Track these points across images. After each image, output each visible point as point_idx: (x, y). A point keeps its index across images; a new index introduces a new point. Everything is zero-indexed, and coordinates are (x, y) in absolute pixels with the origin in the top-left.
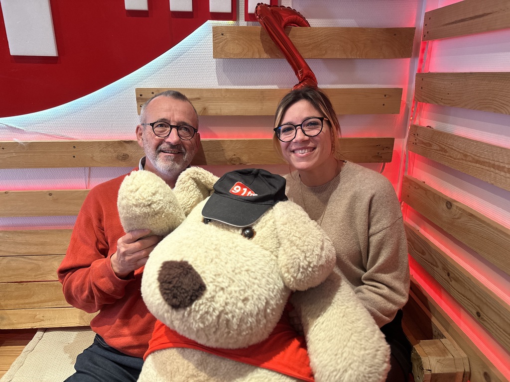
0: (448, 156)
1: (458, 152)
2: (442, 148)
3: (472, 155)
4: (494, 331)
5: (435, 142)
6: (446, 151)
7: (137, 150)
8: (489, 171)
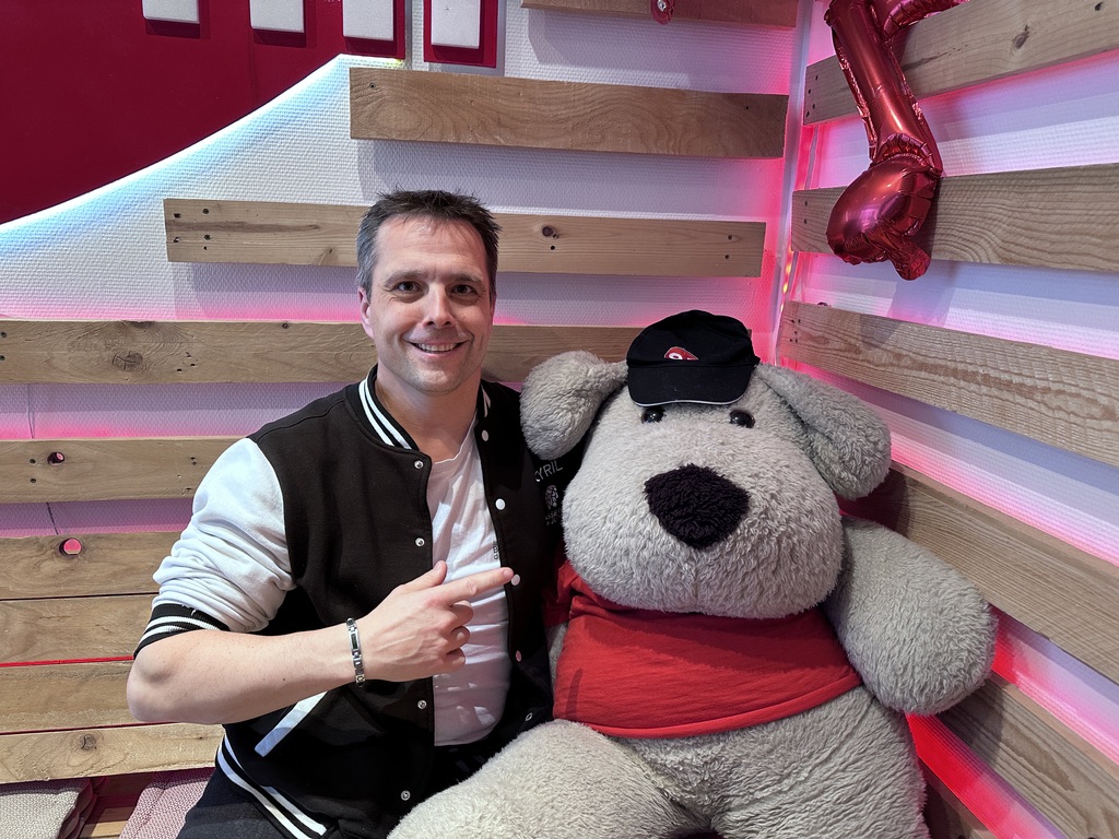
0: (862, 361)
1: (883, 349)
2: (850, 344)
3: (912, 354)
5: (835, 333)
6: (858, 351)
7: (162, 344)
8: (947, 384)
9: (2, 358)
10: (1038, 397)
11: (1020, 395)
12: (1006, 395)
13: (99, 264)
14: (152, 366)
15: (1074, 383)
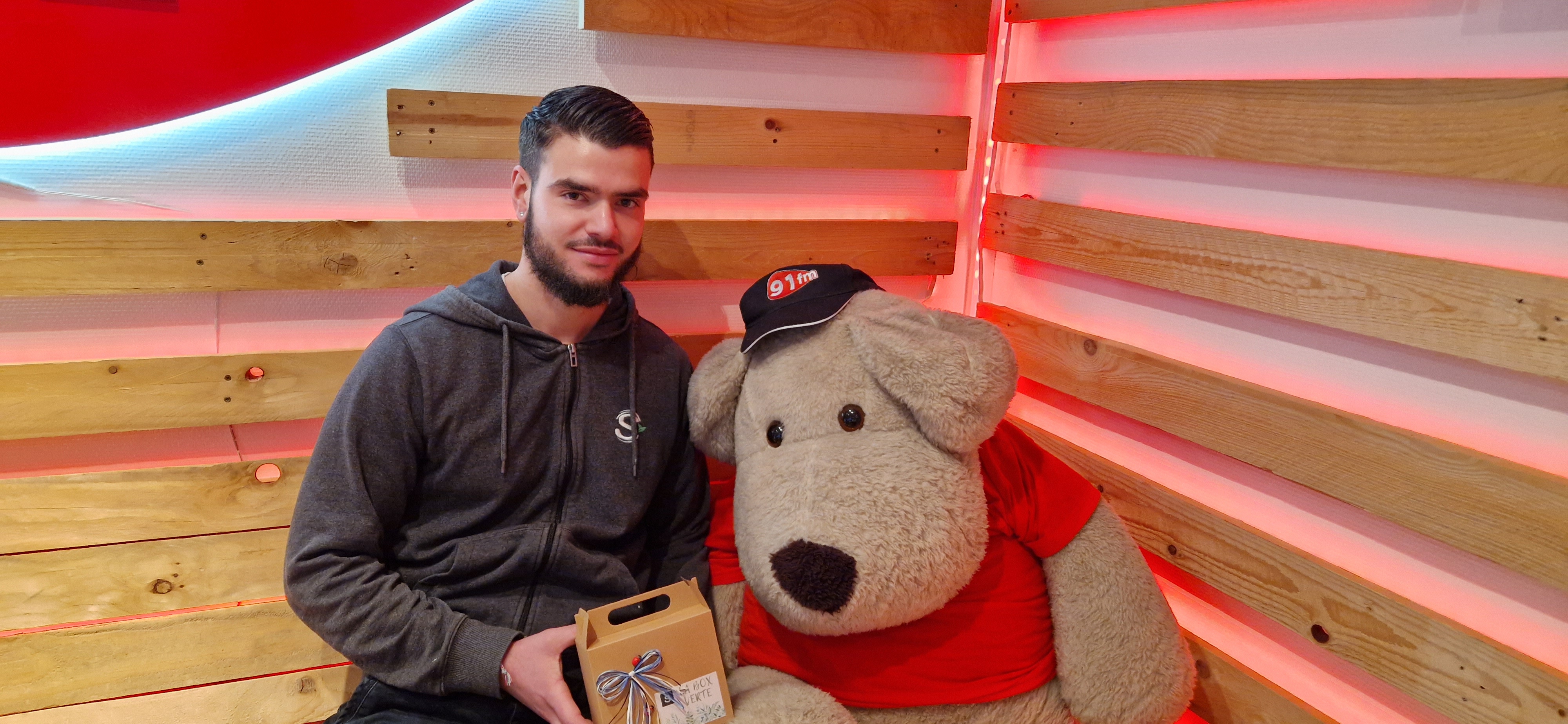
0: (1079, 250)
1: (1101, 238)
2: (1065, 234)
3: (1131, 242)
5: (1047, 224)
6: (1074, 241)
7: (379, 246)
8: (1170, 268)
9: (200, 262)
10: (1255, 273)
11: (1238, 272)
12: (1226, 274)
13: (301, 157)
14: (368, 269)
15: (1285, 260)
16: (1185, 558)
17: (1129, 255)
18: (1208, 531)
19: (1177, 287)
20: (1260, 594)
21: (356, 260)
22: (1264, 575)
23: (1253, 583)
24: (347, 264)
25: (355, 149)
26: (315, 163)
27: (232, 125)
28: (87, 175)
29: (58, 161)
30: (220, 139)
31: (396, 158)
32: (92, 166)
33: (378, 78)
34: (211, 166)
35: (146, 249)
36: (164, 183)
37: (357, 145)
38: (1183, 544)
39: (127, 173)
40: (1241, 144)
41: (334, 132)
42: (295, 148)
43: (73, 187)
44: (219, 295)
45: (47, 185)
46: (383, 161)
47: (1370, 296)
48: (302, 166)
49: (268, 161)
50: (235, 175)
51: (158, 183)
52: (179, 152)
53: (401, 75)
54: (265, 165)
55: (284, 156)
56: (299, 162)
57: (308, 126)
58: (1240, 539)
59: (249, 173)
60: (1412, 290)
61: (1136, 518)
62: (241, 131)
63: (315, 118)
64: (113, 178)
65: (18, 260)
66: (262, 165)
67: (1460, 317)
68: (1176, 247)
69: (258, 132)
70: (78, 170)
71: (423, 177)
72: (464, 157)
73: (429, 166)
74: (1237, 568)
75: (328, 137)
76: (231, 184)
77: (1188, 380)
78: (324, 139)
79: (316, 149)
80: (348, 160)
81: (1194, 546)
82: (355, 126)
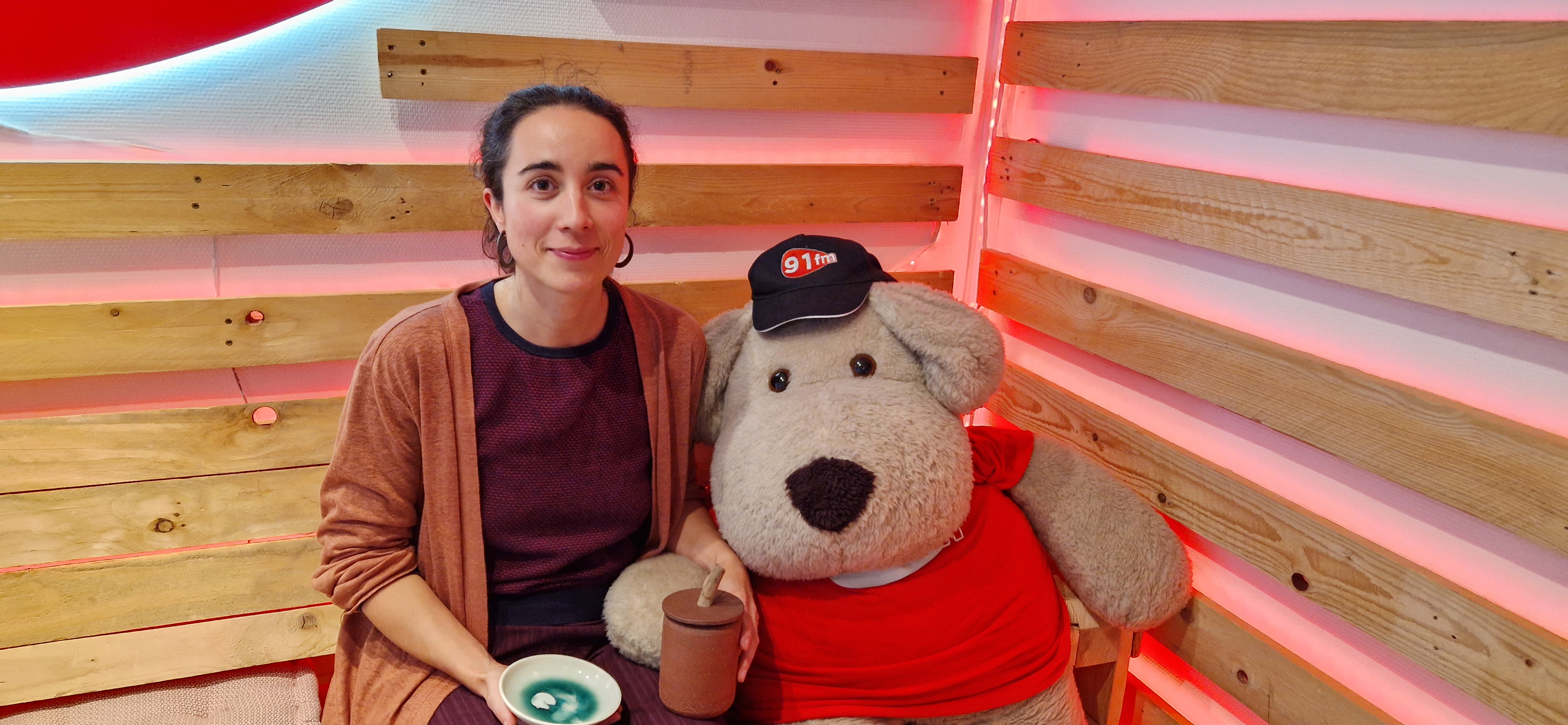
0: (1082, 197)
1: (1104, 185)
2: (1068, 180)
3: (1133, 189)
4: (1194, 521)
5: (1051, 170)
6: (1077, 187)
7: (375, 189)
8: (1169, 216)
9: (196, 206)
10: (1254, 222)
11: (1236, 221)
12: (1225, 223)
13: (294, 100)
14: (363, 214)
15: (1284, 209)
16: (1175, 506)
17: (1129, 202)
18: (1197, 480)
19: (1177, 236)
20: (1244, 543)
21: (351, 204)
22: (1250, 525)
23: (1239, 532)
24: (343, 208)
25: (348, 90)
26: (307, 105)
27: (221, 65)
28: (81, 117)
29: (51, 103)
30: (210, 80)
31: (389, 100)
32: (85, 108)
33: (368, 17)
34: (203, 108)
35: (140, 192)
36: (156, 125)
37: (349, 87)
38: (1173, 493)
39: (119, 115)
40: (1245, 89)
41: (326, 73)
42: (286, 89)
43: (67, 130)
44: (216, 239)
45: (41, 127)
46: (376, 104)
47: (1365, 247)
48: (295, 108)
49: (259, 103)
50: (227, 117)
51: (150, 125)
52: (170, 94)
53: (391, 14)
54: (257, 107)
55: (276, 97)
56: (292, 104)
57: (299, 67)
58: (1227, 489)
59: (242, 115)
60: (1407, 241)
61: (1128, 466)
62: (232, 72)
63: (306, 59)
64: (105, 120)
65: (15, 203)
66: (254, 107)
67: (1454, 270)
68: (1177, 194)
69: (248, 73)
70: (70, 112)
71: (417, 119)
72: (457, 100)
73: (422, 108)
74: (1223, 517)
75: (320, 79)
76: (224, 127)
77: (1183, 330)
78: (316, 81)
79: (308, 90)
80: (341, 103)
81: (1183, 495)
82: (347, 67)
